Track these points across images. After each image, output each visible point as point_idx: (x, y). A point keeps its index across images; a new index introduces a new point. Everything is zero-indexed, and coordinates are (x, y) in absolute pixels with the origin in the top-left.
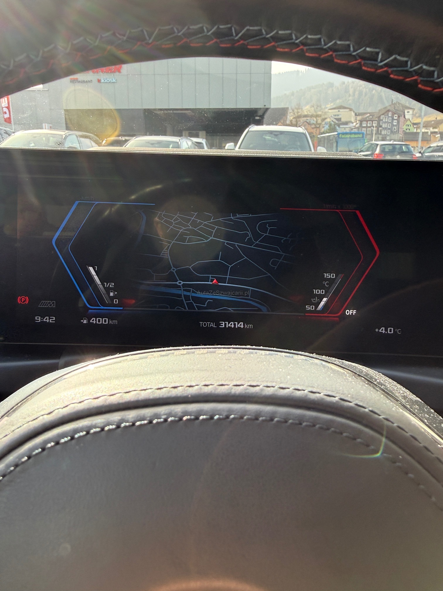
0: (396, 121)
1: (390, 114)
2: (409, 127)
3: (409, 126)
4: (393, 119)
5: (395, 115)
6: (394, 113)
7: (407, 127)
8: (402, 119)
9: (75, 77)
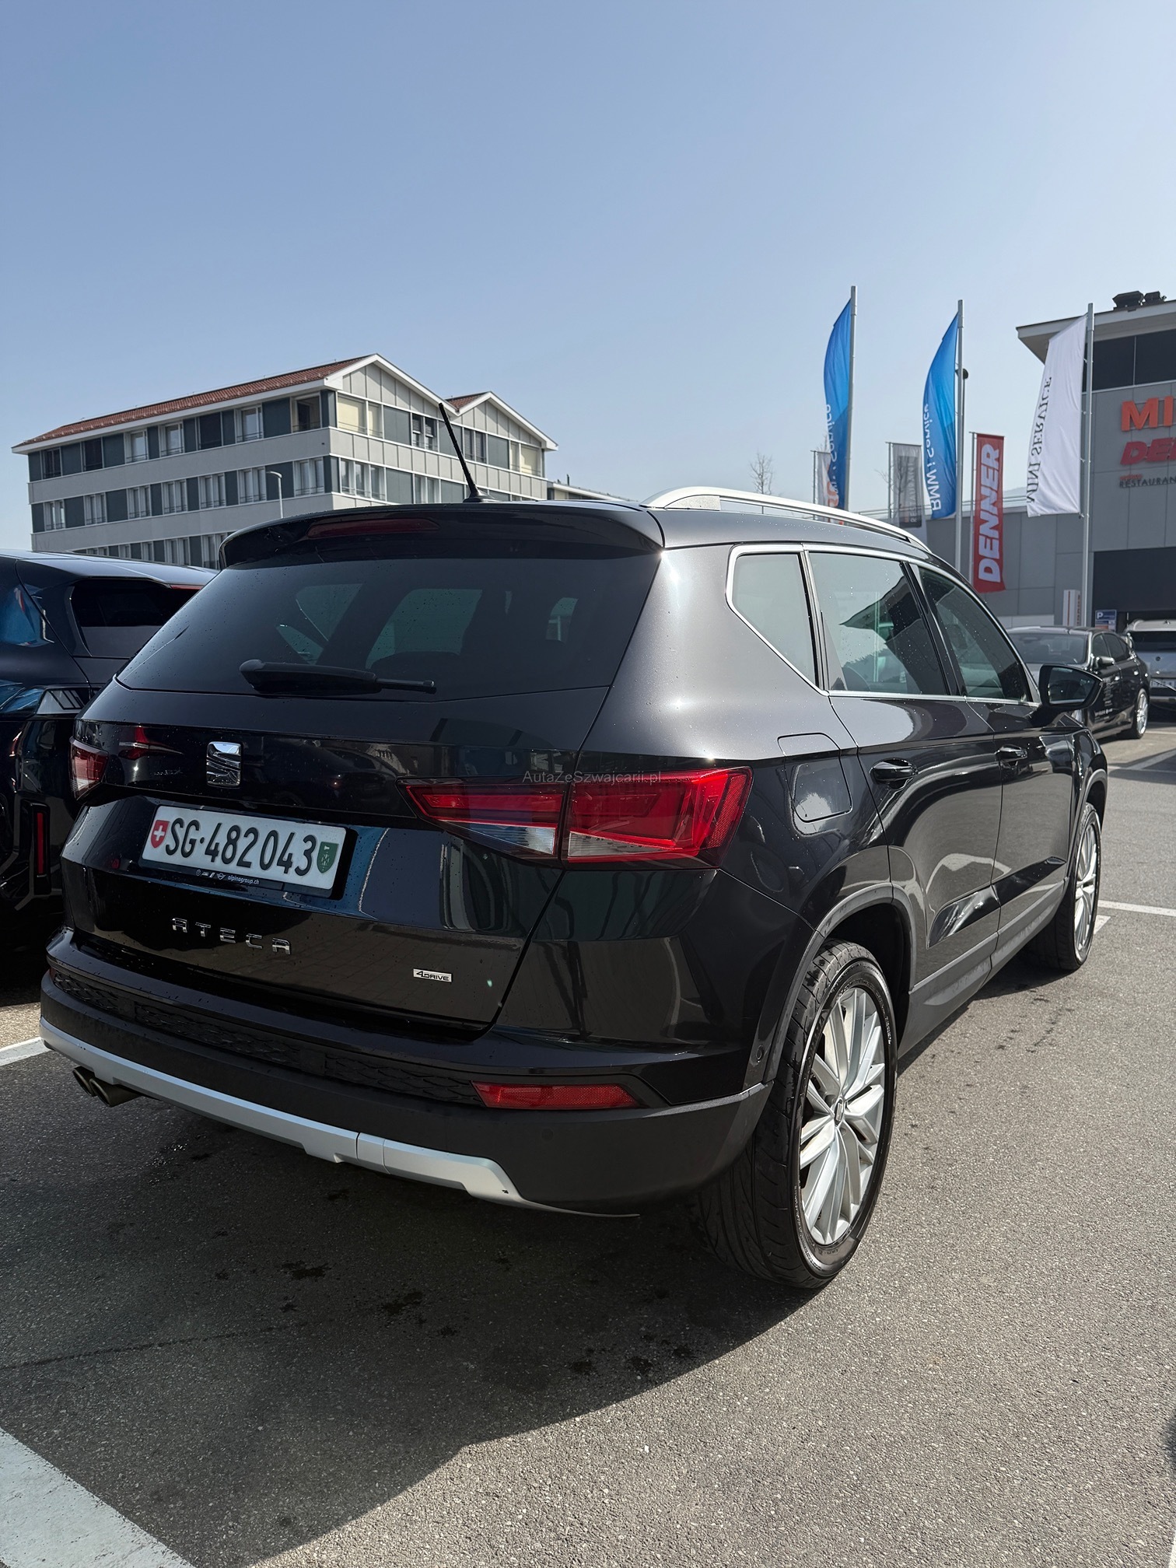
9: (1134, 472)
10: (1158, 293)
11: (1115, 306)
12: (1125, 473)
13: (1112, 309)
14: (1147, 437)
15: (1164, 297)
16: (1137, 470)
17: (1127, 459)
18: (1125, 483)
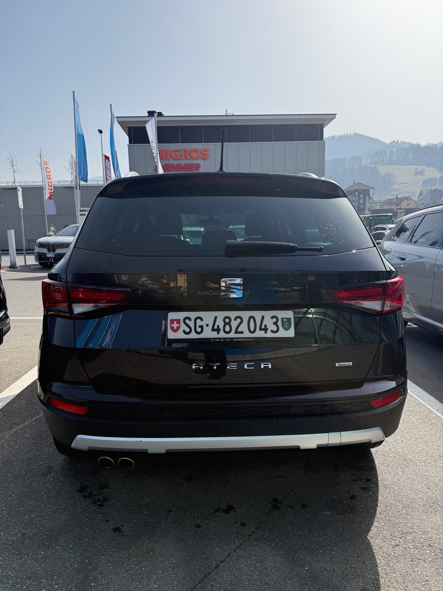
0: (362, 200)
1: (357, 194)
2: (372, 205)
3: (372, 203)
4: (359, 198)
5: (361, 195)
6: (360, 193)
7: (370, 205)
8: (367, 198)
10: (161, 113)
11: (148, 115)
13: (147, 116)
15: (163, 114)
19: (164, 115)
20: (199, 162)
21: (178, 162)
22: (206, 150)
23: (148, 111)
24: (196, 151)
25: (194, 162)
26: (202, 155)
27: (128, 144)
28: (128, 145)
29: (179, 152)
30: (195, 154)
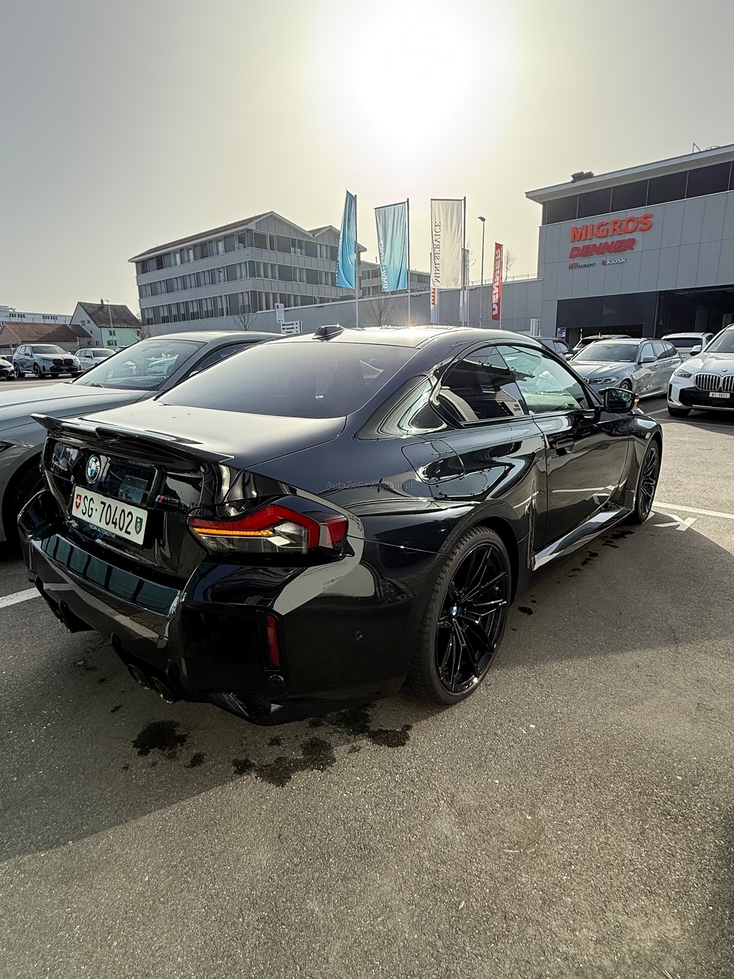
9: (575, 262)
10: (591, 172)
11: (573, 180)
12: (572, 262)
13: (571, 181)
14: (580, 245)
15: (593, 174)
16: (577, 260)
17: (572, 256)
18: (572, 267)
19: (595, 175)
20: (636, 236)
21: (603, 241)
22: (647, 217)
23: (572, 174)
24: (631, 220)
25: (627, 237)
26: (641, 225)
27: (541, 225)
28: (540, 227)
29: (608, 226)
30: (631, 226)
